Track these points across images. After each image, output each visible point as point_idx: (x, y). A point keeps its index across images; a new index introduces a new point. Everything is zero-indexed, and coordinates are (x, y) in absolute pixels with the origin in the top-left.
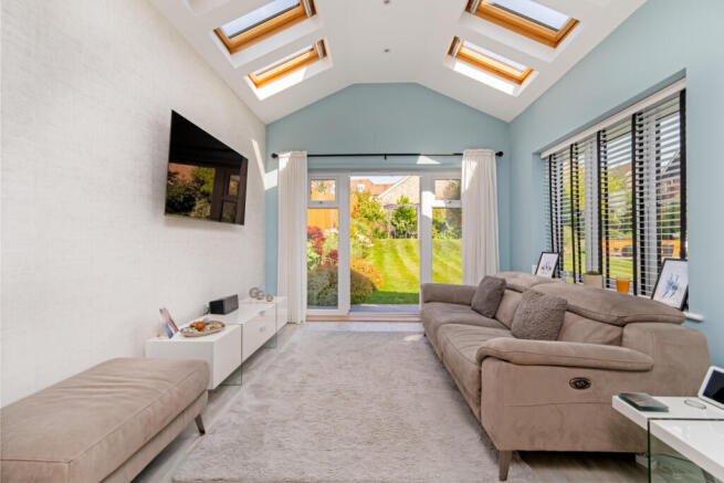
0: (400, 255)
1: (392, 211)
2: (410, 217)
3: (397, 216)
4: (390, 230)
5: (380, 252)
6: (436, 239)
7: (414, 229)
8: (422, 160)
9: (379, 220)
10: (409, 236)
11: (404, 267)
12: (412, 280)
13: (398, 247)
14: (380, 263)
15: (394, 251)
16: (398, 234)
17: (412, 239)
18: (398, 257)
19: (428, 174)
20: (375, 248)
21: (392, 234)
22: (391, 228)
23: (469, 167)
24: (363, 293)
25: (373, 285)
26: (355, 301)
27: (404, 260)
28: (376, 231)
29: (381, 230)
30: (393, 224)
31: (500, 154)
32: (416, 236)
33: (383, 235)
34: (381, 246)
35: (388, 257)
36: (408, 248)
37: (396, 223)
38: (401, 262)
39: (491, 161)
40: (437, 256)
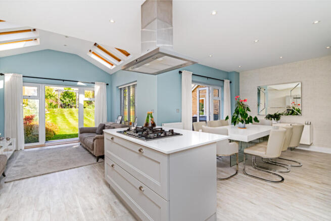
0: (66, 117)
1: (60, 93)
2: (72, 97)
3: (64, 96)
4: (60, 104)
5: (54, 116)
6: (87, 109)
7: (75, 103)
8: (79, 83)
9: (53, 98)
10: (71, 107)
11: (69, 123)
12: (74, 128)
13: (66, 114)
14: (55, 121)
15: (63, 115)
16: (64, 106)
17: (73, 109)
18: (65, 118)
19: (82, 88)
20: (50, 114)
21: (61, 106)
22: (60, 102)
23: (97, 88)
24: (50, 136)
25: (54, 132)
26: (48, 139)
27: (69, 120)
28: (51, 104)
29: (54, 104)
30: (61, 100)
31: (107, 84)
32: (76, 107)
33: (55, 107)
34: (54, 112)
35: (59, 119)
36: (71, 114)
37: (63, 100)
38: (68, 121)
39: (104, 86)
40: (87, 117)
